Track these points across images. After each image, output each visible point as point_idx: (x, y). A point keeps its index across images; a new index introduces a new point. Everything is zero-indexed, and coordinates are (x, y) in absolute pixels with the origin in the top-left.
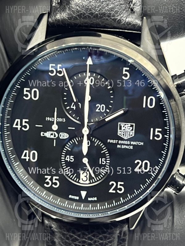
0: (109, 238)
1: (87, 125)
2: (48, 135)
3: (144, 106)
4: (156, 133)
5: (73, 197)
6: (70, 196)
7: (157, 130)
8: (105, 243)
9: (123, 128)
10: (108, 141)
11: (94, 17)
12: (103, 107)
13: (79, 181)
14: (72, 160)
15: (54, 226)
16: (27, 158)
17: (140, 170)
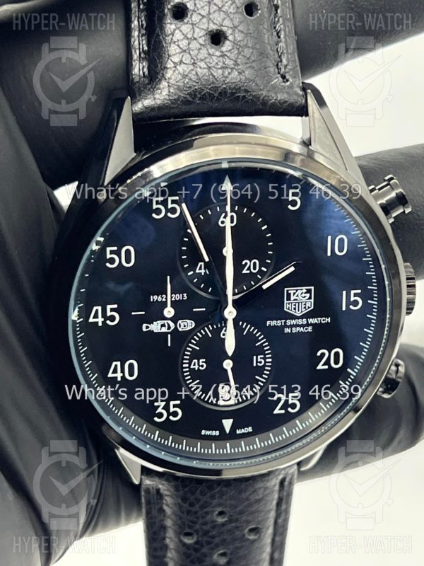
1: (234, 304)
2: (156, 327)
3: (329, 254)
4: (353, 299)
5: (208, 433)
6: (203, 432)
7: (353, 292)
9: (292, 298)
10: (268, 323)
11: (220, 94)
12: (255, 264)
13: (217, 401)
14: (202, 366)
16: (119, 375)
17: (326, 367)
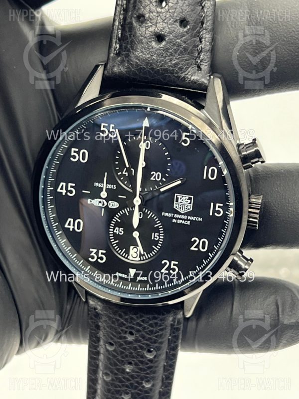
0: (160, 326)
1: (140, 194)
2: (96, 202)
3: (205, 178)
4: (217, 209)
5: (120, 275)
6: (117, 274)
7: (218, 205)
8: (156, 330)
10: (163, 214)
11: (155, 72)
13: (128, 256)
14: (121, 232)
15: (99, 307)
16: (71, 227)
17: (197, 249)
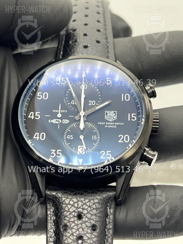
2: (54, 121)
3: (123, 100)
4: (132, 117)
9: (108, 115)
10: (98, 123)
12: (94, 102)
13: (77, 152)
14: (71, 138)
16: (38, 138)
17: (122, 142)
